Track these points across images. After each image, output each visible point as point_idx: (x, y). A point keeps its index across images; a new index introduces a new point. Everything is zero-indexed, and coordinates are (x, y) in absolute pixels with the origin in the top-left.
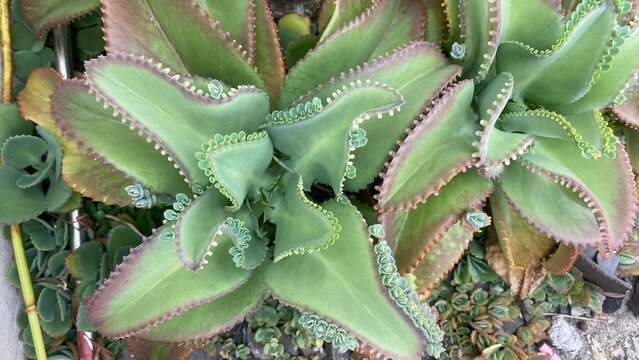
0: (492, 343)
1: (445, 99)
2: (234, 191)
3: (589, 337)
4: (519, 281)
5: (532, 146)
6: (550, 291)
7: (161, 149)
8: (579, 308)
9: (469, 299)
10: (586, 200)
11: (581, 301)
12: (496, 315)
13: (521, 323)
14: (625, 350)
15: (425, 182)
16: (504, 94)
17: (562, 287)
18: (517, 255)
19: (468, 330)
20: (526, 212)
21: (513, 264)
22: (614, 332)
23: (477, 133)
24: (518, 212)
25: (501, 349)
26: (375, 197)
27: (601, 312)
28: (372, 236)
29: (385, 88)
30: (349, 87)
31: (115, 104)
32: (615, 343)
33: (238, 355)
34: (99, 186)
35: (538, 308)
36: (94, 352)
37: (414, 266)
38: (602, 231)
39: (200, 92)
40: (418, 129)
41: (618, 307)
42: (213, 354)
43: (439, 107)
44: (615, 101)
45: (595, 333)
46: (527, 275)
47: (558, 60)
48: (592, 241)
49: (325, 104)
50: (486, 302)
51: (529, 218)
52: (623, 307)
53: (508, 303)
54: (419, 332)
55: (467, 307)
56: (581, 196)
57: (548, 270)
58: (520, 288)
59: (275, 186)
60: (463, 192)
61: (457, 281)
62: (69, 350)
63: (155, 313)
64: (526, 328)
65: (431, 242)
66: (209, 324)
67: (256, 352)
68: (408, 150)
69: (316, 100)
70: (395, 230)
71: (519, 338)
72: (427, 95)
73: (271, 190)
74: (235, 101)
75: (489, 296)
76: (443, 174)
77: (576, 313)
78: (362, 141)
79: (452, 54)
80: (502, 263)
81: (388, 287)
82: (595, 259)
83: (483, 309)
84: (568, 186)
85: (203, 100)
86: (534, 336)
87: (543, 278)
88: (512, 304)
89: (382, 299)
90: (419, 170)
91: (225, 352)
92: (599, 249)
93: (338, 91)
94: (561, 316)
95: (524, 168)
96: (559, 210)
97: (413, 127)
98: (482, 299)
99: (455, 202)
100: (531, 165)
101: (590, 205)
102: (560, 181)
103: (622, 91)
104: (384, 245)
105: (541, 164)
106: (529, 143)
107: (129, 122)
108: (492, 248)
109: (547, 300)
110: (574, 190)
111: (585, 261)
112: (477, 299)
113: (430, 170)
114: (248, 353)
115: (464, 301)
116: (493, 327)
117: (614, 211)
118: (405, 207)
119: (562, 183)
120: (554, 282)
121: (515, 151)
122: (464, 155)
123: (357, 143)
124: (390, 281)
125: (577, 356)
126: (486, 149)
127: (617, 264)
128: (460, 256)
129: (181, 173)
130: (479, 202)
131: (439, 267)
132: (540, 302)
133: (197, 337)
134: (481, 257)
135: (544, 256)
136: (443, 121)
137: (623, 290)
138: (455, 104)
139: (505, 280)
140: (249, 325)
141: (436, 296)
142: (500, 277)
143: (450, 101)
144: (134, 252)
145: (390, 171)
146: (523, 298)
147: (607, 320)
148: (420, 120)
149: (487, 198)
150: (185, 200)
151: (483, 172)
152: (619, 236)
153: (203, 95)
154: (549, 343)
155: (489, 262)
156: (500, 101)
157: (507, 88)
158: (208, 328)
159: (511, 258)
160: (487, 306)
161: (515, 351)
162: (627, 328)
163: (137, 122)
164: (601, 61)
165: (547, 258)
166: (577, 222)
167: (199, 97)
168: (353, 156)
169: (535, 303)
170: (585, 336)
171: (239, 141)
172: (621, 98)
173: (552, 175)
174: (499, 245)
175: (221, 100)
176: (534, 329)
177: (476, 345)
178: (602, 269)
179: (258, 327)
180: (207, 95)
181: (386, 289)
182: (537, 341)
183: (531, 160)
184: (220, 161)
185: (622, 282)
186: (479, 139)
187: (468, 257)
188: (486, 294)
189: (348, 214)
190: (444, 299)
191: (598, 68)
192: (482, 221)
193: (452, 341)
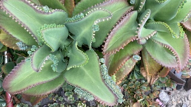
0: (141, 98)
1: (127, 17)
2: (52, 45)
3: (171, 97)
4: (150, 79)
5: (156, 34)
6: (160, 82)
7: (27, 29)
8: (169, 88)
9: (134, 84)
10: (173, 53)
11: (169, 85)
12: (142, 89)
13: (151, 92)
14: (182, 101)
15: (119, 44)
16: (147, 15)
17: (164, 81)
18: (150, 71)
19: (133, 94)
20: (153, 56)
21: (148, 73)
22: (179, 95)
23: (138, 28)
24: (151, 56)
25: (144, 100)
26: (102, 49)
27: (175, 89)
28: (100, 62)
29: (106, 11)
30: (94, 10)
31: (10, 13)
32: (179, 99)
33: (59, 100)
34: (12, 43)
35: (156, 88)
36: (11, 98)
37: (115, 73)
38: (178, 63)
39: (41, 10)
40: (117, 26)
41: (181, 88)
42: (51, 99)
43: (125, 19)
44: (184, 20)
45: (173, 96)
46: (153, 77)
47: (166, 5)
48: (174, 67)
49: (85, 16)
50: (139, 85)
51: (154, 58)
52: (183, 88)
53: (146, 86)
54: (115, 95)
55: (133, 87)
56: (171, 51)
57: (159, 76)
58: (150, 81)
59: (69, 45)
60: (132, 49)
61: (130, 78)
62: (3, 97)
63: (25, 86)
64: (152, 94)
65: (121, 65)
66: (46, 90)
67: (65, 99)
68: (114, 33)
69: (82, 14)
70: (109, 60)
71: (150, 97)
72: (121, 15)
73: (68, 46)
74: (54, 14)
75: (141, 83)
76: (125, 42)
77: (168, 89)
78: (97, 29)
79: (130, 2)
80: (145, 73)
81: (105, 79)
82: (174, 73)
83: (138, 87)
84: (167, 48)
85: (42, 13)
86: (154, 96)
87: (158, 78)
88: (148, 86)
89: (103, 83)
90: (118, 40)
91: (55, 99)
92: (176, 69)
93: (90, 11)
94: (163, 90)
95: (153, 41)
96: (164, 56)
97: (116, 25)
98: (138, 84)
99: (129, 52)
100: (155, 40)
101: (174, 54)
102: (165, 46)
103: (187, 17)
104: (104, 65)
105: (159, 40)
106: (155, 33)
107: (15, 19)
108: (142, 68)
109: (159, 85)
110: (169, 49)
111: (171, 73)
112: (137, 84)
113: (121, 41)
114: (63, 99)
115: (132, 85)
116: (141, 93)
117: (182, 56)
118: (112, 53)
119: (165, 47)
120: (161, 79)
121: (150, 35)
122: (132, 36)
123: (96, 29)
124: (105, 77)
125: (167, 103)
126: (140, 34)
127: (181, 74)
128: (131, 70)
129: (34, 38)
130: (137, 52)
131: (124, 73)
132: (156, 86)
133: (42, 94)
134: (138, 71)
135: (158, 71)
136: (126, 24)
137: (183, 82)
138: (131, 19)
139: (146, 78)
140: (63, 90)
141: (124, 83)
142: (144, 77)
143: (129, 17)
144: (18, 65)
145: (107, 40)
146: (151, 84)
147: (177, 92)
148: (118, 23)
149: (140, 51)
150: (35, 48)
151: (139, 42)
152: (183, 65)
153: (42, 11)
154: (159, 98)
155: (141, 73)
156: (146, 18)
157: (148, 13)
158: (46, 91)
159: (148, 71)
160: (140, 86)
161: (148, 101)
162: (183, 95)
163: (18, 19)
164: (180, 5)
165: (159, 72)
166: (169, 60)
167: (40, 11)
168: (94, 35)
169: (155, 86)
170: (170, 96)
171: (53, 27)
172: (186, 19)
173: (162, 44)
174: (144, 67)
175: (48, 13)
176: (154, 94)
177: (136, 99)
178: (177, 76)
179: (66, 91)
180: (43, 11)
181: (104, 80)
182: (155, 98)
183: (155, 39)
184: (46, 34)
185: (183, 80)
186: (138, 30)
187: (134, 71)
188: (139, 83)
189: (93, 55)
190: (126, 84)
191: (179, 8)
192: (138, 58)
193: (128, 97)
